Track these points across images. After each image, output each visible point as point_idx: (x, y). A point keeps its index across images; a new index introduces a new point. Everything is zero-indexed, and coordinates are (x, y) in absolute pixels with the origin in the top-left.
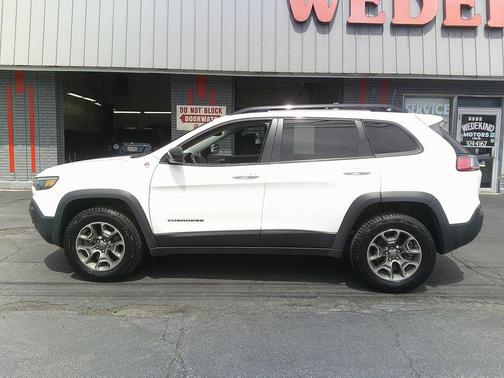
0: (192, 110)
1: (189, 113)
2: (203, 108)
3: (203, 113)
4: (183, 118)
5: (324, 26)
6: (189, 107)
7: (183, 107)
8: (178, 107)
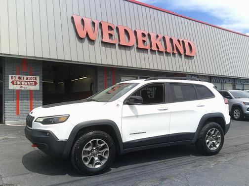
0: (19, 78)
1: (17, 79)
2: (25, 77)
3: (25, 79)
4: (13, 83)
5: (92, 41)
6: (17, 76)
7: (13, 76)
8: (10, 76)
